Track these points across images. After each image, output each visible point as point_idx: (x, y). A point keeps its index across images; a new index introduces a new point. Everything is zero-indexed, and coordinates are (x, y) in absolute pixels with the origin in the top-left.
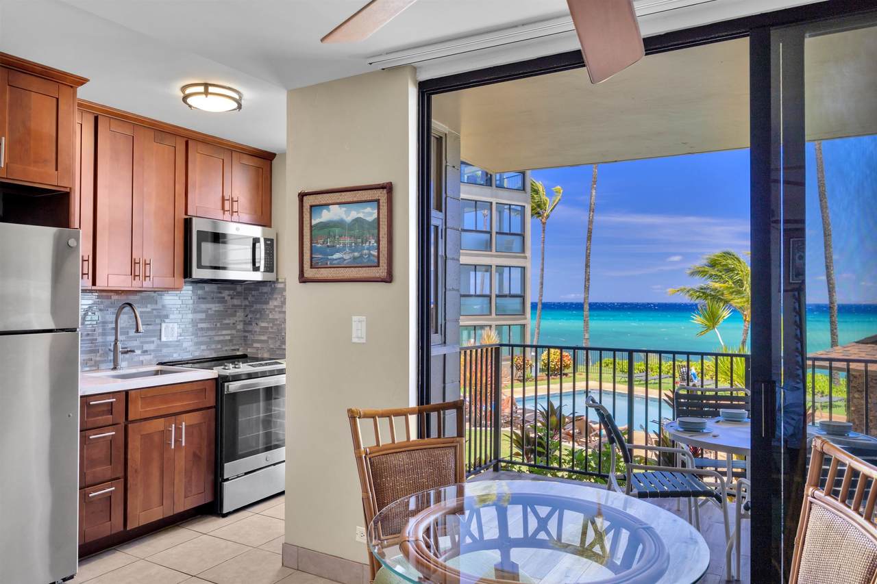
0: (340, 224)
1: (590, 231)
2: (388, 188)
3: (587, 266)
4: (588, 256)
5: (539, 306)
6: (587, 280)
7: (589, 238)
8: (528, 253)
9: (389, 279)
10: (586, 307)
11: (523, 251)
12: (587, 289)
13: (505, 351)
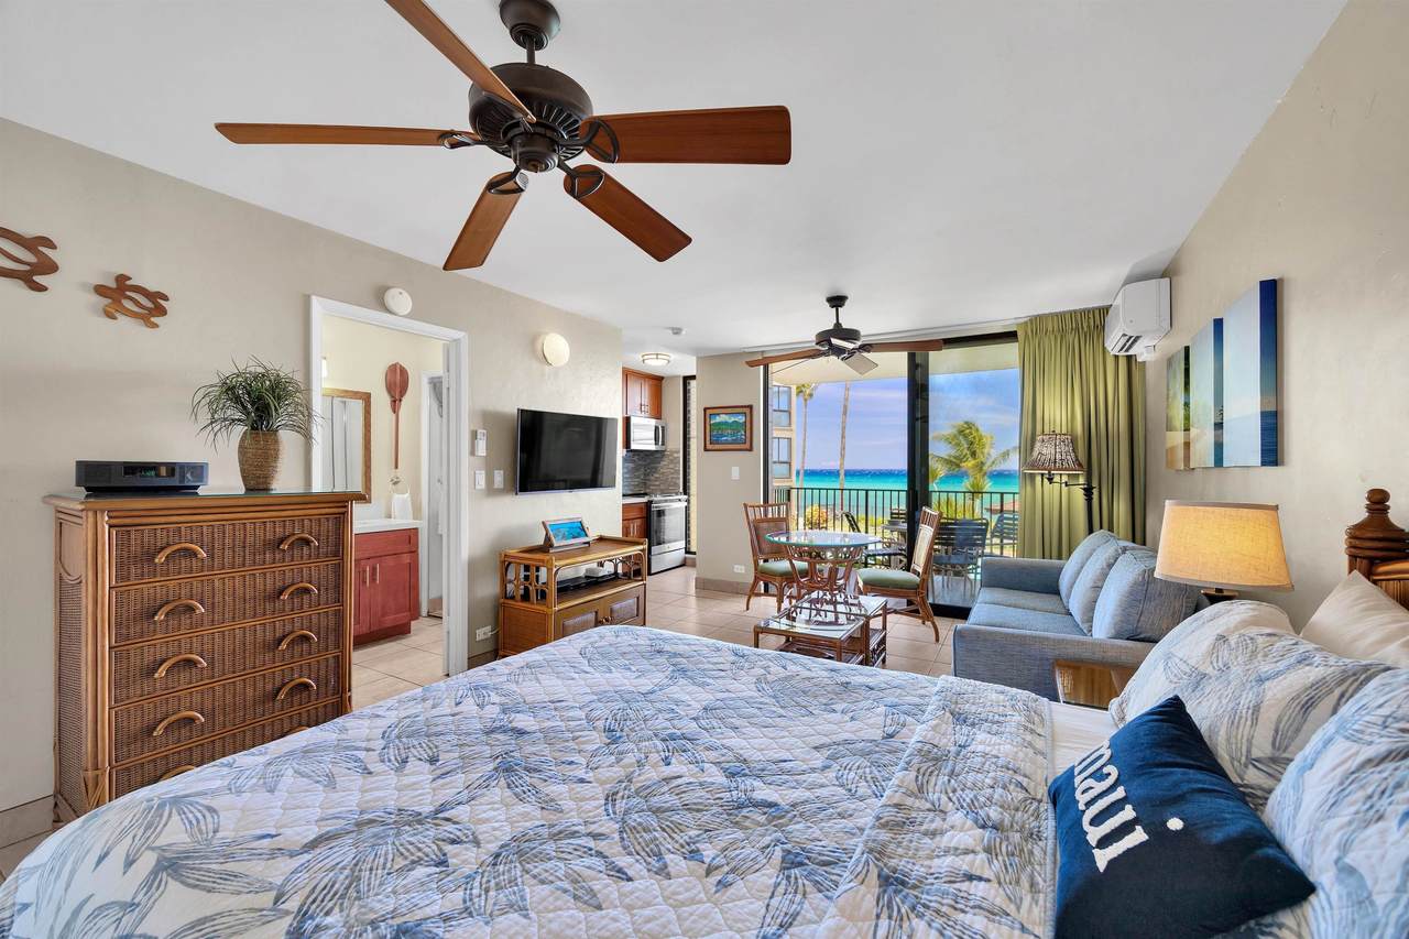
0: (726, 423)
1: (845, 407)
2: (751, 407)
3: (843, 437)
4: (844, 428)
5: (802, 472)
6: (843, 448)
7: (845, 413)
8: (794, 426)
9: (751, 449)
10: (842, 472)
11: (790, 424)
12: (843, 456)
13: (794, 492)
